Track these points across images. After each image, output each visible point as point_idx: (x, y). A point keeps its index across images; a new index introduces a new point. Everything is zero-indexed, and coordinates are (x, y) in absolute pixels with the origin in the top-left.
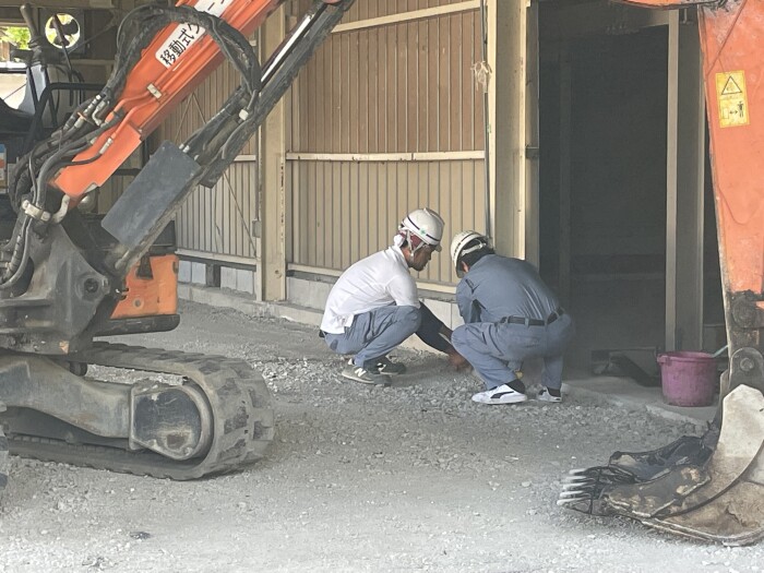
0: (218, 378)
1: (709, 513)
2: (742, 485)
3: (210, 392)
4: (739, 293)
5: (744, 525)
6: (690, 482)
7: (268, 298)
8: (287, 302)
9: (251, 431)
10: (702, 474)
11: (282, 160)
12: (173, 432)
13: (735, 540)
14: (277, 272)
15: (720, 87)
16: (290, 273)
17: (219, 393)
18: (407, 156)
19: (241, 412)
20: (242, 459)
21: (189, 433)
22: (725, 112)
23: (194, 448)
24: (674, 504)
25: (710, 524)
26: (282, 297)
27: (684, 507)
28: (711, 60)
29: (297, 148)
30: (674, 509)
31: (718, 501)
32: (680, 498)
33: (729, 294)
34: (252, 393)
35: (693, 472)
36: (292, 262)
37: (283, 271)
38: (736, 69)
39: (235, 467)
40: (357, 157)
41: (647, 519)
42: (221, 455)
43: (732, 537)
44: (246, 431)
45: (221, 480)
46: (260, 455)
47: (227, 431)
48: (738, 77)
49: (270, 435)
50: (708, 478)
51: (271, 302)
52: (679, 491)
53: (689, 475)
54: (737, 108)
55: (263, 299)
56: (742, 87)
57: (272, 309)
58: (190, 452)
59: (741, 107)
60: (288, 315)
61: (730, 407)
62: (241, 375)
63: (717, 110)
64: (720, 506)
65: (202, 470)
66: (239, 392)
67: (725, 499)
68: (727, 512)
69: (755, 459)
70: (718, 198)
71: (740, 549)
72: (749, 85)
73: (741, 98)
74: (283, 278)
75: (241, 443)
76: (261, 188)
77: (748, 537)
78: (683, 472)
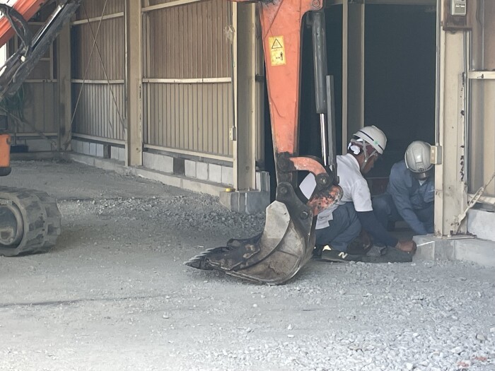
0: (28, 201)
1: (260, 268)
2: (277, 253)
3: (22, 208)
4: (282, 153)
5: (278, 274)
6: (250, 251)
7: (132, 164)
8: (143, 167)
9: (46, 230)
10: (256, 247)
11: (140, 83)
12: (4, 230)
13: (273, 282)
14: (137, 149)
15: (271, 44)
16: (145, 150)
17: (27, 209)
18: (200, 80)
19: (40, 219)
20: (42, 245)
21: (11, 230)
22: (274, 58)
23: (14, 238)
24: (242, 263)
25: (260, 274)
26: (141, 164)
27: (247, 265)
28: (266, 30)
29: (149, 75)
30: (242, 266)
31: (265, 261)
32: (245, 260)
33: (277, 154)
34: (47, 210)
35: (251, 246)
36: (147, 143)
37: (141, 148)
38: (279, 35)
39: (38, 250)
40: (177, 81)
41: (228, 271)
42: (28, 242)
43: (272, 280)
44: (43, 230)
45: (32, 257)
46: (53, 243)
47: (31, 229)
48: (280, 39)
49: (59, 232)
50: (259, 250)
51: (133, 167)
52: (245, 256)
53: (250, 248)
54: (280, 56)
55: (129, 165)
56: (282, 44)
57: (133, 170)
58: (12, 241)
59: (281, 54)
60: (142, 174)
61: (269, 213)
62: (42, 199)
63: (270, 57)
64: (266, 264)
65: (18, 251)
66: (40, 209)
67: (268, 261)
68: (269, 267)
69: (283, 239)
70: (270, 103)
71: (275, 287)
72: (285, 43)
73: (282, 50)
74: (141, 153)
75: (41, 236)
76: (127, 99)
77: (280, 281)
78: (246, 247)
